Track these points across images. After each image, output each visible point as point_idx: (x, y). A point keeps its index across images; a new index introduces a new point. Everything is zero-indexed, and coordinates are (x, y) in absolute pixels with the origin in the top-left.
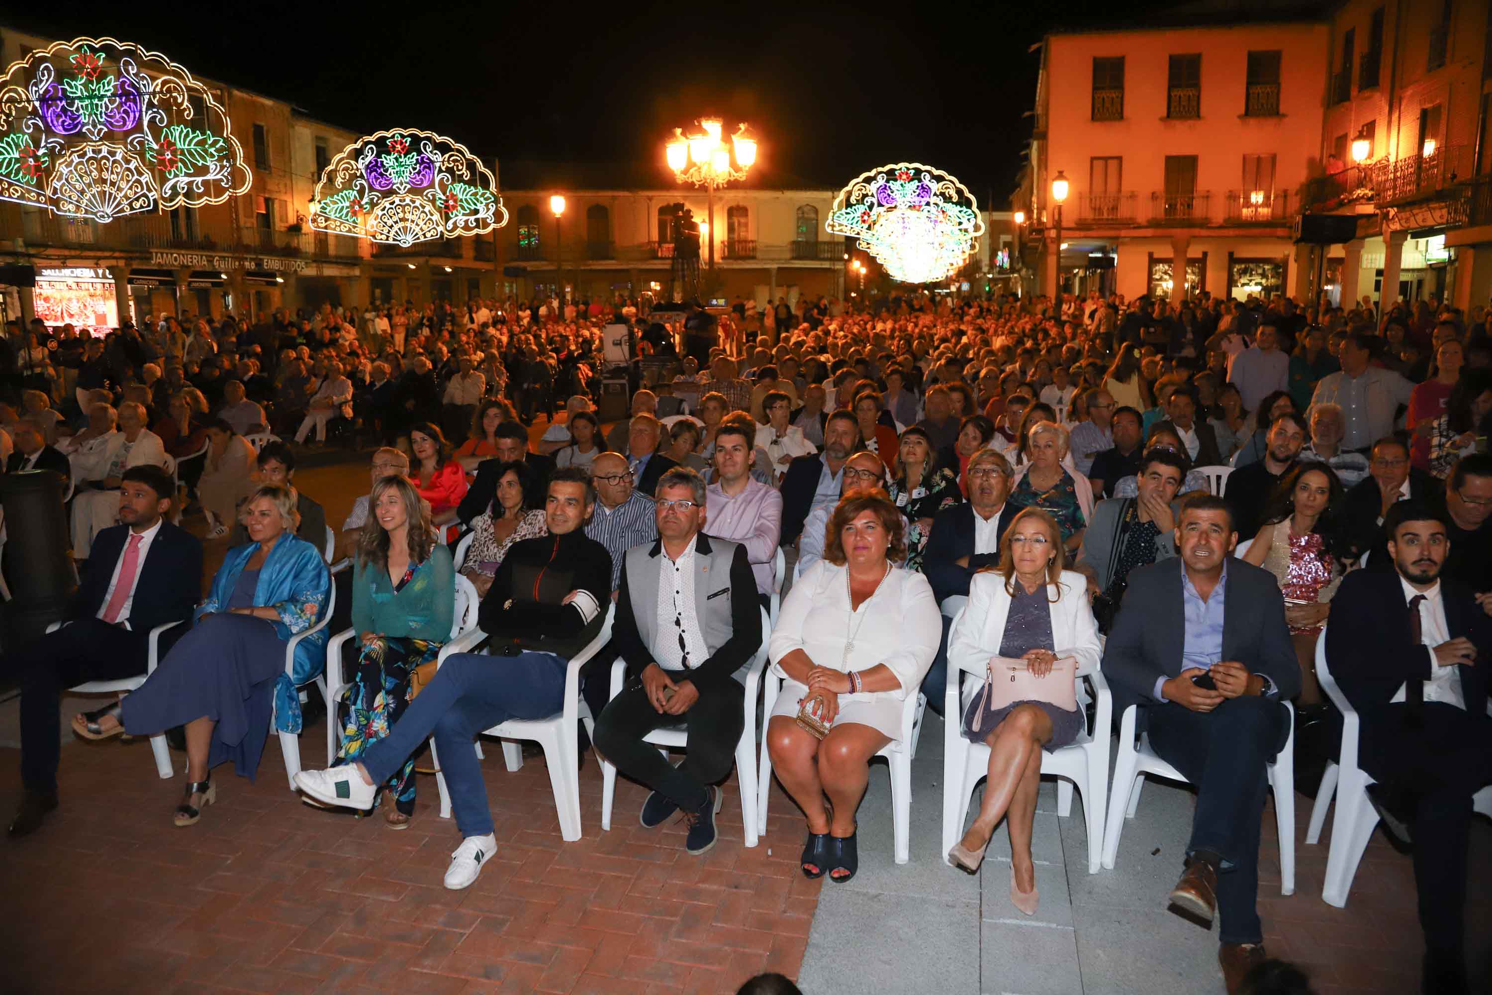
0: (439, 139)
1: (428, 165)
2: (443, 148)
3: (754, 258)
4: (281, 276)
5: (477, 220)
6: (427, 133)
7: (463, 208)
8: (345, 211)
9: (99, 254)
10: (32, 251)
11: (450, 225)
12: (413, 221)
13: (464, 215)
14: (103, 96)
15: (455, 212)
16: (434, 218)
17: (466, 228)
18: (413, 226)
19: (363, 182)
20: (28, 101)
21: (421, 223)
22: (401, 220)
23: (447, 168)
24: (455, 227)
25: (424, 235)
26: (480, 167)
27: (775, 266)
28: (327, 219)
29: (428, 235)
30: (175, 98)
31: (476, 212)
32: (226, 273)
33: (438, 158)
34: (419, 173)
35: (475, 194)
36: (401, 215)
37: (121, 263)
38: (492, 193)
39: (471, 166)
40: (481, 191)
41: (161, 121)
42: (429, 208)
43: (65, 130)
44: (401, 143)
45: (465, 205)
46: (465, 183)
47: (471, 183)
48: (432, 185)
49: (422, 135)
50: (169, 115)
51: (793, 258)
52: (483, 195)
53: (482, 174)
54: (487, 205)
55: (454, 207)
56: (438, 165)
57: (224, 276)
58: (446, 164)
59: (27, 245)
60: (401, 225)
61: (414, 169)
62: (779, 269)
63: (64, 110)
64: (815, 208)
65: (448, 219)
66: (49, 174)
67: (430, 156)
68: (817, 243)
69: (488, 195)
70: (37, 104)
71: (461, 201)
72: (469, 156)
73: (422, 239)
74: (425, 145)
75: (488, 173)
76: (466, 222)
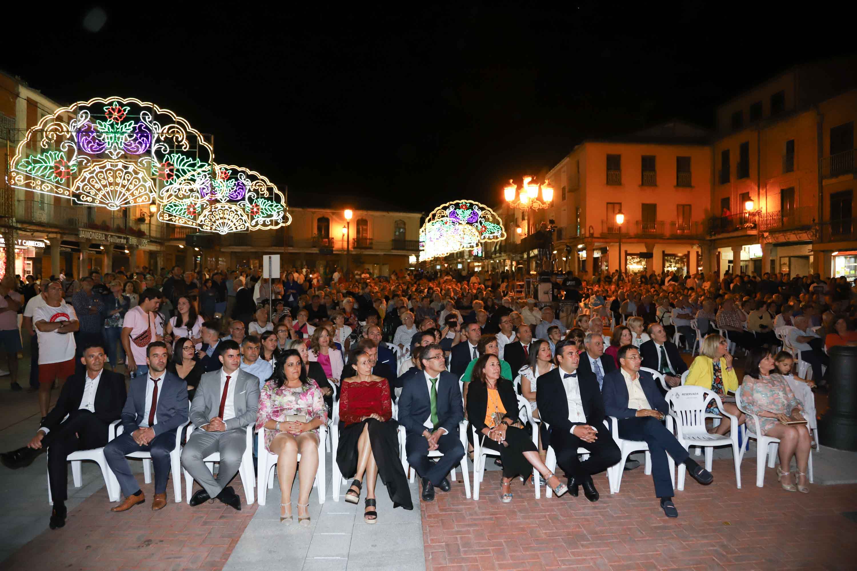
0: (250, 173)
1: (242, 187)
2: (253, 178)
3: (371, 248)
4: (128, 249)
5: (271, 221)
6: (243, 169)
7: (263, 213)
8: (183, 211)
9: (50, 230)
10: (19, 226)
11: (254, 223)
12: (229, 219)
13: (263, 217)
14: (124, 133)
15: (257, 215)
16: (243, 218)
17: (264, 225)
18: (229, 222)
19: (198, 194)
20: (68, 132)
21: (234, 221)
22: (221, 218)
23: (254, 189)
24: (257, 224)
25: (236, 228)
26: (276, 190)
27: (382, 253)
28: (170, 215)
29: (239, 228)
30: (177, 138)
31: (271, 216)
32: (104, 246)
33: (248, 184)
34: (235, 191)
35: (271, 206)
36: (221, 216)
37: (59, 236)
38: (282, 206)
39: (270, 190)
40: (275, 204)
41: (165, 151)
42: (240, 212)
43: (92, 151)
44: (225, 173)
45: (264, 211)
46: (265, 198)
47: (269, 199)
48: (243, 199)
49: (239, 169)
50: (171, 147)
51: (392, 249)
52: (276, 206)
53: (276, 194)
54: (278, 212)
55: (257, 212)
56: (248, 188)
57: (102, 248)
58: (254, 187)
59: (17, 222)
60: (221, 221)
61: (232, 189)
62: (384, 254)
63: (94, 139)
64: (403, 221)
65: (252, 219)
66: (74, 178)
67: (244, 182)
68: (405, 241)
69: (279, 206)
70: (74, 134)
71: (262, 209)
72: (269, 183)
73: (235, 230)
74: (241, 175)
75: (281, 194)
76: (264, 221)
